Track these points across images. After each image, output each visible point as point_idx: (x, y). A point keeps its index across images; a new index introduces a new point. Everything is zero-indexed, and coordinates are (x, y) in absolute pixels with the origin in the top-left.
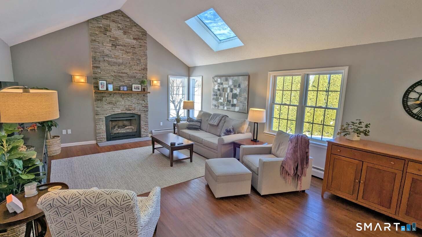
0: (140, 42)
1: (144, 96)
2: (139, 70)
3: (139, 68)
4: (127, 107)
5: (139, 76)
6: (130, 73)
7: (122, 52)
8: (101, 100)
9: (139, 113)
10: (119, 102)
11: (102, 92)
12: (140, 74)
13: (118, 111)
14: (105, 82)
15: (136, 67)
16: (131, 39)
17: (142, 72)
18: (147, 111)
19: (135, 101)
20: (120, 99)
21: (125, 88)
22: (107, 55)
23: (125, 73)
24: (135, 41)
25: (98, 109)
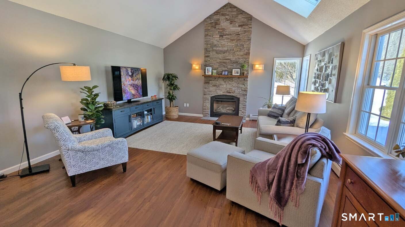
0: (244, 28)
1: (244, 80)
2: (242, 56)
3: (242, 53)
4: (228, 89)
5: (241, 61)
6: (233, 59)
7: (227, 40)
8: (209, 83)
9: (238, 96)
10: (221, 85)
11: (209, 76)
12: (242, 59)
13: (220, 93)
14: (211, 68)
15: (238, 53)
16: (236, 27)
17: (245, 56)
18: (246, 95)
19: (235, 84)
20: (223, 83)
21: (227, 73)
22: (215, 46)
23: (228, 59)
24: (240, 28)
25: (205, 90)
